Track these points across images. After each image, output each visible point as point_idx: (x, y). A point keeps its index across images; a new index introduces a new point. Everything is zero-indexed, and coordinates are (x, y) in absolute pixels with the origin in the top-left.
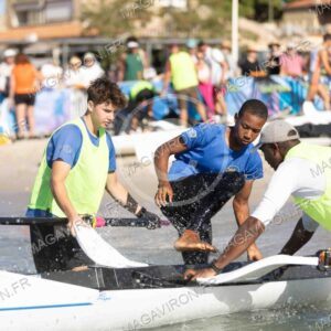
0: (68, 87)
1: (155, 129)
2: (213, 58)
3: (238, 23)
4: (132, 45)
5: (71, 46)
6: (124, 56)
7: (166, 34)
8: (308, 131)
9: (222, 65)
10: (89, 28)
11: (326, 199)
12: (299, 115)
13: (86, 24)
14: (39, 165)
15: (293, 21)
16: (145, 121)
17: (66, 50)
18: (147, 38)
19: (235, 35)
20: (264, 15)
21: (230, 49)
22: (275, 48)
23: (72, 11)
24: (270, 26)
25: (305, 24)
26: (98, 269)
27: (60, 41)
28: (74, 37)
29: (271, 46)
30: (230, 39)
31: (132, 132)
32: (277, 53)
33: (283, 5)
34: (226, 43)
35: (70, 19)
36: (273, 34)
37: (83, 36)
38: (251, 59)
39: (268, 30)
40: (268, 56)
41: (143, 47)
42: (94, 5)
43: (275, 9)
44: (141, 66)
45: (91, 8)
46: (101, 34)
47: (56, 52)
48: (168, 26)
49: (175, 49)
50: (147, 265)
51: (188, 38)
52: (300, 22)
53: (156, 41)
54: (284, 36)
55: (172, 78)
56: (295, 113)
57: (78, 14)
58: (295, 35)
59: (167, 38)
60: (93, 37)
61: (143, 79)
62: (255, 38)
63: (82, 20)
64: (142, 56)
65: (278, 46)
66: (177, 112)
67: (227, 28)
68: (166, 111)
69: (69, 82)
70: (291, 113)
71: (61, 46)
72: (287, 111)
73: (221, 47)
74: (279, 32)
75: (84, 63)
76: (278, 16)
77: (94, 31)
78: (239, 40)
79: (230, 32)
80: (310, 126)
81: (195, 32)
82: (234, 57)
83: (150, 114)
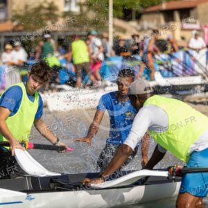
0: (4, 63)
1: (60, 90)
3: (112, 21)
4: (47, 36)
5: (6, 37)
6: (42, 43)
7: (66, 29)
10: (17, 26)
13: (15, 23)
15: (148, 20)
17: (3, 40)
18: (56, 32)
19: (111, 29)
20: (129, 16)
21: (107, 39)
23: (7, 15)
24: (134, 24)
25: (155, 22)
26: (28, 177)
28: (8, 31)
29: (133, 36)
30: (108, 32)
33: (141, 10)
34: (105, 35)
35: (5, 20)
36: (135, 28)
37: (13, 31)
38: (122, 44)
39: (132, 26)
42: (21, 11)
43: (137, 12)
45: (19, 13)
46: (25, 29)
50: (60, 174)
51: (81, 31)
52: (152, 20)
53: (60, 33)
54: (142, 30)
56: (149, 79)
57: (10, 17)
58: (149, 29)
59: (68, 31)
60: (20, 31)
62: (124, 31)
63: (13, 21)
65: (138, 36)
66: (75, 79)
67: (106, 25)
69: (4, 60)
70: (147, 79)
74: (139, 27)
76: (139, 17)
77: (21, 28)
78: (114, 33)
79: (108, 27)
80: (159, 87)
81: (85, 28)
83: (58, 80)
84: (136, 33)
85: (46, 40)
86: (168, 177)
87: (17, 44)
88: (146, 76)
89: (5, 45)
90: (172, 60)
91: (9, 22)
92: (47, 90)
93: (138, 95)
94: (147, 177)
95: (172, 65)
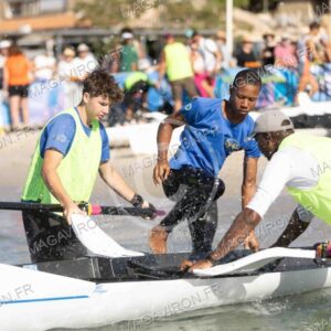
1: (149, 120)
2: (206, 48)
3: (232, 14)
4: (127, 35)
5: (65, 37)
7: (160, 25)
8: (303, 122)
9: (215, 55)
10: (83, 19)
11: (320, 189)
12: (293, 106)
13: (80, 15)
14: (32, 157)
15: (288, 12)
16: (139, 113)
17: (60, 41)
18: (141, 29)
19: (230, 26)
20: (258, 6)
21: (224, 40)
22: (270, 39)
23: (66, 2)
24: (265, 17)
25: (299, 14)
26: (94, 258)
27: (54, 32)
29: (265, 37)
30: (224, 29)
31: (126, 123)
32: (272, 43)
34: (220, 34)
35: (64, 10)
36: (268, 24)
37: (76, 27)
38: (247, 49)
39: (262, 21)
40: (263, 46)
41: (137, 37)
44: (135, 57)
47: (50, 44)
48: (162, 17)
49: (171, 40)
51: (182, 28)
52: (295, 12)
53: (150, 32)
54: (279, 27)
55: (166, 69)
56: (290, 104)
57: (72, 5)
58: (289, 25)
59: (162, 29)
60: (87, 28)
61: (137, 70)
62: (250, 28)
63: (76, 10)
64: (137, 47)
65: (273, 36)
66: (172, 103)
67: (222, 18)
68: (161, 103)
70: (286, 104)
71: (55, 37)
72: (282, 102)
73: (216, 38)
74: (274, 23)
75: (78, 54)
76: (273, 7)
77: (88, 22)
78: (234, 31)
79: (224, 23)
80: (305, 117)
81: (190, 22)
82: (229, 48)
83: (145, 105)
84: (270, 31)
85: (125, 42)
86: (315, 260)
87: (83, 47)
88: (286, 99)
89: (63, 50)
90: (326, 74)
91: (70, 14)
92: (129, 121)
93: (271, 133)
94: (279, 260)
95: (326, 82)
